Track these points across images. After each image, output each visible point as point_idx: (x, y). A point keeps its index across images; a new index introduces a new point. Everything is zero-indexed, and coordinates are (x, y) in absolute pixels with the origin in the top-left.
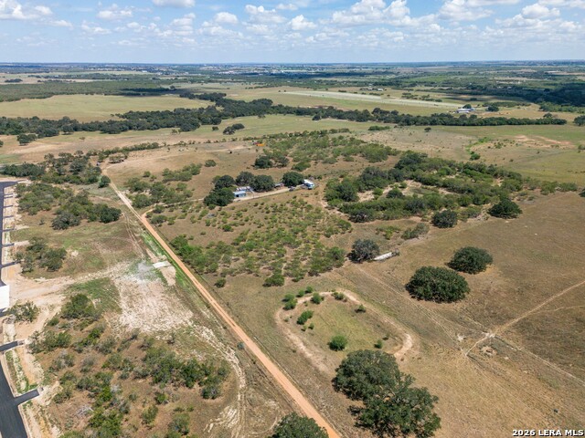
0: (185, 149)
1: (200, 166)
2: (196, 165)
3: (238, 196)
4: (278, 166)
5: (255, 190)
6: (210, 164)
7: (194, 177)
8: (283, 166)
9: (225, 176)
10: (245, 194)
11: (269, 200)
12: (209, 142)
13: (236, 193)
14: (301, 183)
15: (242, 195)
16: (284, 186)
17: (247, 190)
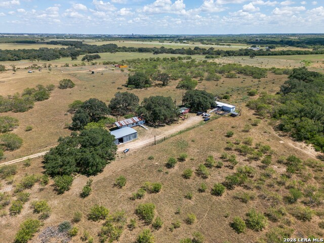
0: (37, 71)
1: (51, 88)
2: (45, 86)
3: (121, 140)
4: (157, 85)
5: (147, 123)
6: (66, 85)
7: (37, 105)
8: (163, 85)
9: (91, 101)
10: (134, 136)
12: (67, 66)
13: (117, 134)
14: (213, 106)
15: (129, 137)
16: (190, 112)
17: (135, 124)
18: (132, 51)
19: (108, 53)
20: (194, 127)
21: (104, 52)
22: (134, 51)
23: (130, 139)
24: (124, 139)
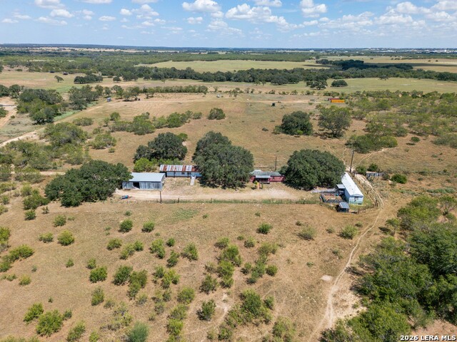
1: (198, 116)
3: (137, 184)
4: (324, 134)
8: (335, 136)
10: (157, 185)
11: (188, 215)
15: (148, 184)
16: (283, 182)
17: (186, 174)
18: (426, 77)
19: (377, 79)
20: (242, 202)
21: (373, 77)
22: (430, 78)
23: (149, 187)
24: (141, 185)
